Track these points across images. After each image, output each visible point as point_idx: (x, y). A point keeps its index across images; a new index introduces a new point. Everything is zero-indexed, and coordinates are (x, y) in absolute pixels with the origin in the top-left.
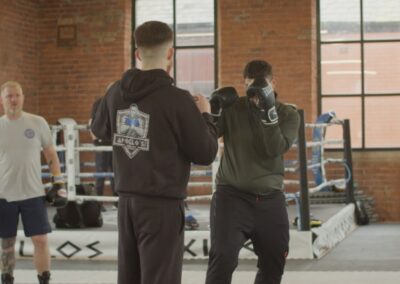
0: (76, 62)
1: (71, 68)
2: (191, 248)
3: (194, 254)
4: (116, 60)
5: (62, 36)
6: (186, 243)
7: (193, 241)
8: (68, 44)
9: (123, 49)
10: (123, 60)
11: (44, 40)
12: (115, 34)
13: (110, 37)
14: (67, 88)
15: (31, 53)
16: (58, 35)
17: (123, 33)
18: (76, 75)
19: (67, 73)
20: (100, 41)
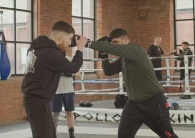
0: (148, 27)
1: (145, 30)
2: (172, 119)
3: (174, 122)
4: (166, 26)
5: (141, 15)
6: (170, 116)
7: (173, 115)
8: (144, 19)
9: (169, 21)
10: (169, 26)
11: (132, 17)
12: (165, 13)
13: (163, 15)
14: (144, 40)
15: (126, 23)
16: (139, 15)
17: (169, 13)
18: (147, 34)
19: (144, 33)
20: (159, 17)
